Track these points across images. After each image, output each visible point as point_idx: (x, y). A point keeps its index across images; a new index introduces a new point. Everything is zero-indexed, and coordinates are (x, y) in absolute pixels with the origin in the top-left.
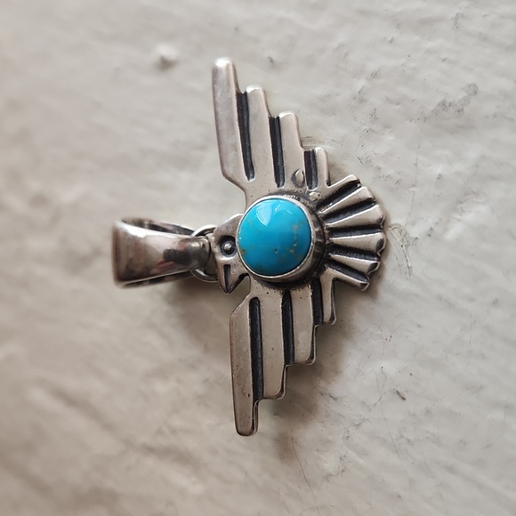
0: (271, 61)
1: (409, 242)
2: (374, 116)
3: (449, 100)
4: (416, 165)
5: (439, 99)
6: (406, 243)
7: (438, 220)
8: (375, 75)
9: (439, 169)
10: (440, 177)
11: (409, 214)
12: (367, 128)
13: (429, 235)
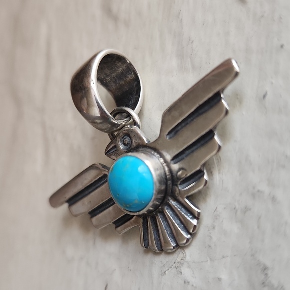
0: (265, 97)
1: (178, 267)
2: (246, 210)
3: (269, 272)
4: (224, 257)
5: (269, 264)
6: (177, 266)
7: (195, 286)
8: (274, 199)
9: (224, 277)
10: (220, 280)
11: (194, 262)
12: (237, 208)
13: (185, 282)
